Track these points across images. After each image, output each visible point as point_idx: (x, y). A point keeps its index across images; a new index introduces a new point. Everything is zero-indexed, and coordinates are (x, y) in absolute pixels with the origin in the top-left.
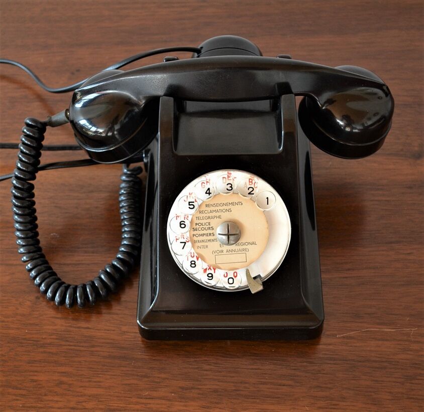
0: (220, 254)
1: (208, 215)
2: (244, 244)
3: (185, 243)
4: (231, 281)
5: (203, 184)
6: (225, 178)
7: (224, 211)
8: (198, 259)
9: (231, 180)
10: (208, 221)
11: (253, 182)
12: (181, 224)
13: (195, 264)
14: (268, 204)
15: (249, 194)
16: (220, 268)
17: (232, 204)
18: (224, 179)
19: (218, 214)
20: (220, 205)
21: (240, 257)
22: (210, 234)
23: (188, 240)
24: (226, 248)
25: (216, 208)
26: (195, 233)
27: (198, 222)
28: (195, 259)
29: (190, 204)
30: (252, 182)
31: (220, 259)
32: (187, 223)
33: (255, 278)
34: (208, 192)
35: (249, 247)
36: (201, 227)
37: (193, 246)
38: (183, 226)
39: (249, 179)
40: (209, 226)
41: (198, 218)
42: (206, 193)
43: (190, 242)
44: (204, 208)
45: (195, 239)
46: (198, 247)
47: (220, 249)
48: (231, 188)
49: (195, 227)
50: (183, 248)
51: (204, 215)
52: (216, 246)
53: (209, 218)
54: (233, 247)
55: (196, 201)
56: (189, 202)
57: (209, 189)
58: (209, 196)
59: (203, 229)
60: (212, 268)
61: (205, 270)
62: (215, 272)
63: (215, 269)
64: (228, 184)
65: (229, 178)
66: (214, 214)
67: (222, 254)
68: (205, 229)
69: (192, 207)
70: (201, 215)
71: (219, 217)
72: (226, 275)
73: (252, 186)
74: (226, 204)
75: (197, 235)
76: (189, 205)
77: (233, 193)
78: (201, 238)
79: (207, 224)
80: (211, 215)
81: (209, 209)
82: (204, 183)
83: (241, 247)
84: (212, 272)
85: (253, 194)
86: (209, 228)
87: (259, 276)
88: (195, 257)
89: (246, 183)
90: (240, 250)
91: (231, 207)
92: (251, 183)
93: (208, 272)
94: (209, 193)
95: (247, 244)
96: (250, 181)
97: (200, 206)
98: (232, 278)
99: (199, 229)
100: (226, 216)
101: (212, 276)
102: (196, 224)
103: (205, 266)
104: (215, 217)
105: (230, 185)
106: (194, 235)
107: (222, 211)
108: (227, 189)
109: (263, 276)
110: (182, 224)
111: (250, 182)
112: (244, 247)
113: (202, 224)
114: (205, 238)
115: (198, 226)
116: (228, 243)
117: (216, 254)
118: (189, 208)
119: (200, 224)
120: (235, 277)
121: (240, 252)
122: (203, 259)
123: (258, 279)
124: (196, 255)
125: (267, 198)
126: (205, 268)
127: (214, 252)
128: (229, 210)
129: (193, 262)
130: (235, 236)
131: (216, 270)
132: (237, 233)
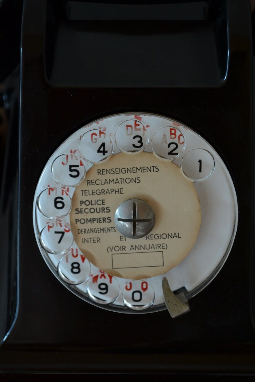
0: (119, 252)
1: (101, 187)
2: (160, 237)
3: (63, 233)
4: (137, 296)
5: (94, 136)
6: (131, 126)
7: (128, 181)
8: (83, 260)
9: (140, 130)
10: (102, 197)
11: (178, 133)
12: (56, 203)
13: (78, 267)
14: (200, 171)
15: (171, 153)
16: (119, 276)
17: (142, 169)
18: (129, 128)
19: (117, 186)
20: (121, 171)
21: (153, 258)
22: (104, 220)
23: (67, 229)
24: (129, 242)
25: (115, 177)
26: (80, 216)
27: (84, 198)
28: (79, 259)
29: (73, 168)
30: (175, 134)
31: (121, 260)
32: (67, 200)
33: (176, 292)
34: (102, 149)
35: (168, 241)
36: (90, 206)
37: (76, 239)
38: (59, 205)
39: (171, 130)
40: (102, 206)
41: (84, 192)
42: (99, 151)
43: (70, 232)
44: (94, 176)
45: (79, 226)
46: (84, 241)
47: (121, 244)
48: (139, 144)
49: (79, 207)
50: (59, 242)
51: (95, 187)
52: (113, 239)
53: (103, 192)
54: (143, 241)
55: (82, 164)
56: (71, 166)
57: (103, 145)
58: (104, 157)
59: (92, 210)
60: (106, 275)
61: (95, 279)
62: (111, 282)
63: (111, 277)
64: (134, 138)
65: (137, 127)
66: (111, 186)
67: (124, 252)
68: (95, 210)
69: (75, 173)
70: (90, 188)
71: (120, 191)
72: (129, 287)
73: (176, 141)
74: (132, 170)
75: (82, 221)
76: (71, 170)
77: (144, 151)
78: (89, 226)
79: (100, 202)
80: (106, 187)
81: (103, 178)
82: (96, 135)
83: (155, 242)
84: (106, 281)
85: (177, 154)
86: (103, 210)
87: (183, 289)
88: (79, 257)
89: (165, 135)
90: (153, 247)
91: (139, 174)
92: (173, 136)
93: (100, 281)
94: (104, 152)
95: (164, 236)
96: (173, 132)
97: (88, 173)
98: (139, 292)
99: (87, 211)
100: (131, 190)
101: (106, 288)
102: (82, 202)
103: (95, 271)
104: (112, 190)
105: (139, 139)
106: (77, 221)
107: (125, 181)
108: (134, 145)
109: (189, 288)
110: (58, 202)
111: (171, 134)
112: (161, 241)
113: (91, 202)
114: (95, 225)
115: (84, 206)
116: (134, 235)
117: (114, 252)
118: (71, 175)
119: (87, 203)
120: (145, 290)
121: (153, 250)
122: (93, 260)
123: (182, 294)
124: (80, 253)
125: (200, 161)
126: (95, 275)
127: (109, 249)
128: (137, 180)
129: (76, 265)
130: (146, 223)
131: (113, 279)
132: (149, 218)
